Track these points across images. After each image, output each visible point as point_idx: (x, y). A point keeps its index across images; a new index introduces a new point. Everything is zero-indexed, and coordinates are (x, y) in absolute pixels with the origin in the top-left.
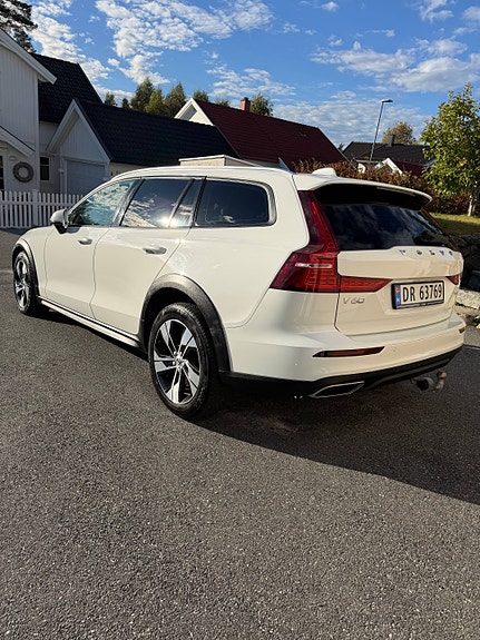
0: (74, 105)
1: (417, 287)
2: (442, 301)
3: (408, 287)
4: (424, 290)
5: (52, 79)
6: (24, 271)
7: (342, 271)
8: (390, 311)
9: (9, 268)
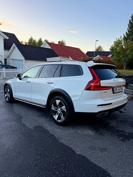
0: (14, 45)
1: (117, 88)
2: (122, 91)
3: (116, 88)
4: (119, 89)
5: (7, 38)
6: (8, 90)
7: (101, 85)
8: (112, 94)
9: (2, 90)
